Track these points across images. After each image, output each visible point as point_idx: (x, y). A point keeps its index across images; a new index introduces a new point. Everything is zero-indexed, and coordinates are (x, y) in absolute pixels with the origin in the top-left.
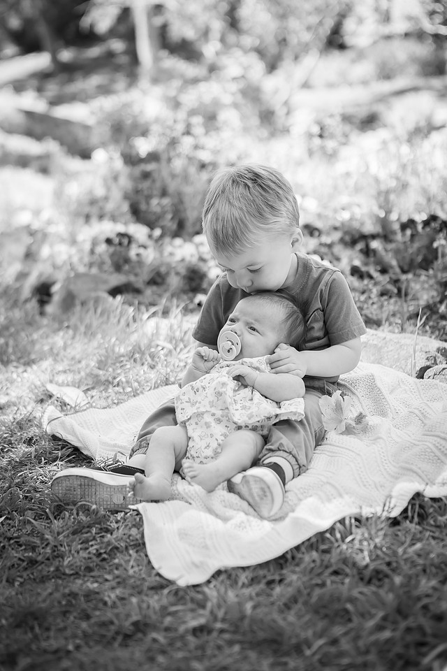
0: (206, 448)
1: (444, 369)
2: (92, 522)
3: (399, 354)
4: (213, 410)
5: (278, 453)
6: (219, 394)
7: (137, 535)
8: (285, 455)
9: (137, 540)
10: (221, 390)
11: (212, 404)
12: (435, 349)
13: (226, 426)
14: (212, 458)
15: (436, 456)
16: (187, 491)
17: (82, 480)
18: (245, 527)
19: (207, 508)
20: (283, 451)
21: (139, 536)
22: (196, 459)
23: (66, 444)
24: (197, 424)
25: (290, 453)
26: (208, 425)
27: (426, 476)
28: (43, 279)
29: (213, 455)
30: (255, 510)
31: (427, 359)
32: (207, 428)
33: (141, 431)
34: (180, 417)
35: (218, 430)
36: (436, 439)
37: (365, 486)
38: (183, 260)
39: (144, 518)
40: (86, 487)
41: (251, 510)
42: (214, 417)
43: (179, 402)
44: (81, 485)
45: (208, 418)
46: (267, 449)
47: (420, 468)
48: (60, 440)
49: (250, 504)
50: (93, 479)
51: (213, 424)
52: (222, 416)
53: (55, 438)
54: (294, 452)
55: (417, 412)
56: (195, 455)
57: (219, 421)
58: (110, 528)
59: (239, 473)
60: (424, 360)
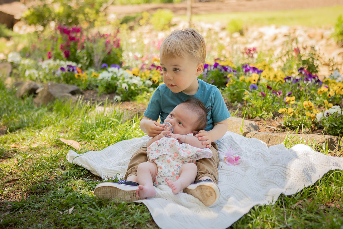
0: (168, 172)
1: (256, 133)
2: (121, 210)
3: (232, 126)
4: (170, 154)
5: (206, 174)
6: (172, 146)
7: (147, 216)
8: (210, 175)
9: (148, 219)
10: (172, 144)
11: (168, 150)
12: (248, 124)
13: (177, 162)
14: (172, 177)
15: (282, 175)
16: (162, 193)
17: (111, 189)
18: (200, 211)
19: (176, 202)
20: (208, 173)
21: (149, 217)
22: (163, 177)
23: (83, 169)
24: (162, 161)
25: (212, 174)
26: (169, 161)
27: (280, 185)
28: (32, 86)
29: (172, 175)
30: (202, 202)
31: (247, 129)
32: (168, 163)
33: (130, 164)
34: (151, 157)
35: (174, 163)
36: (280, 167)
37: (252, 190)
38: (103, 79)
39: (148, 208)
40: (113, 192)
41: (201, 202)
42: (171, 157)
43: (150, 150)
44: (110, 191)
45: (168, 158)
46: (200, 173)
47: (277, 181)
48: (79, 167)
49: (199, 200)
50: (116, 188)
51: (171, 160)
52: (175, 156)
53: (77, 166)
54: (214, 174)
55: (260, 154)
56: (163, 175)
57: (173, 159)
58: (130, 212)
59: (190, 184)
60: (246, 129)
